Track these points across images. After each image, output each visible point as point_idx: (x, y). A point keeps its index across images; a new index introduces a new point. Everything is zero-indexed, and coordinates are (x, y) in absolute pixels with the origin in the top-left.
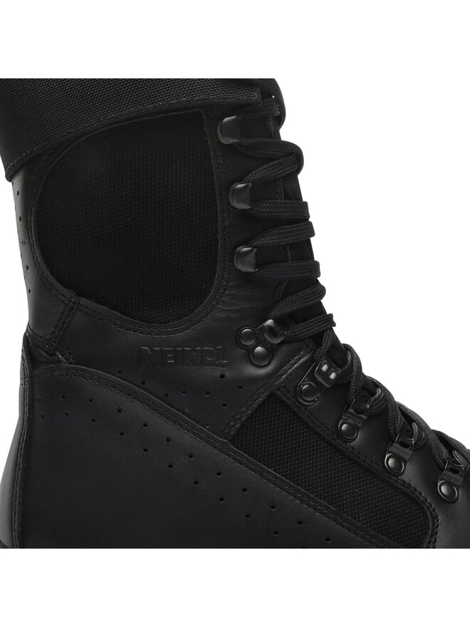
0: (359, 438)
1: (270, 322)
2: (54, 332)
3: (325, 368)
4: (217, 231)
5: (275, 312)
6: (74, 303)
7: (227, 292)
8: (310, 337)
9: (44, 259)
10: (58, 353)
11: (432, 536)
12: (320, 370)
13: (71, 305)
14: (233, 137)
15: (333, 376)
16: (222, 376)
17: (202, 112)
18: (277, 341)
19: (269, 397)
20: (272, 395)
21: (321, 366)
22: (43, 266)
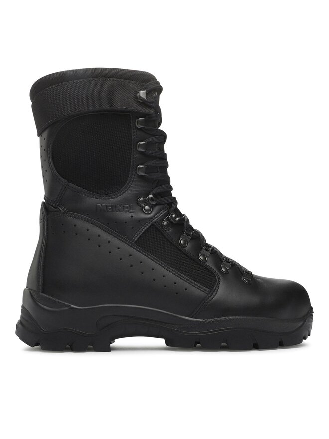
0: (189, 246)
1: (151, 196)
2: (57, 198)
3: (174, 215)
4: (130, 158)
5: (153, 192)
6: (67, 185)
7: (134, 183)
8: (168, 204)
9: (55, 166)
10: (59, 207)
11: (218, 284)
12: (172, 216)
13: (65, 186)
14: (142, 125)
15: (177, 219)
16: (132, 216)
17: (130, 114)
18: (154, 203)
19: (151, 226)
20: (152, 225)
21: (172, 214)
22: (54, 168)
